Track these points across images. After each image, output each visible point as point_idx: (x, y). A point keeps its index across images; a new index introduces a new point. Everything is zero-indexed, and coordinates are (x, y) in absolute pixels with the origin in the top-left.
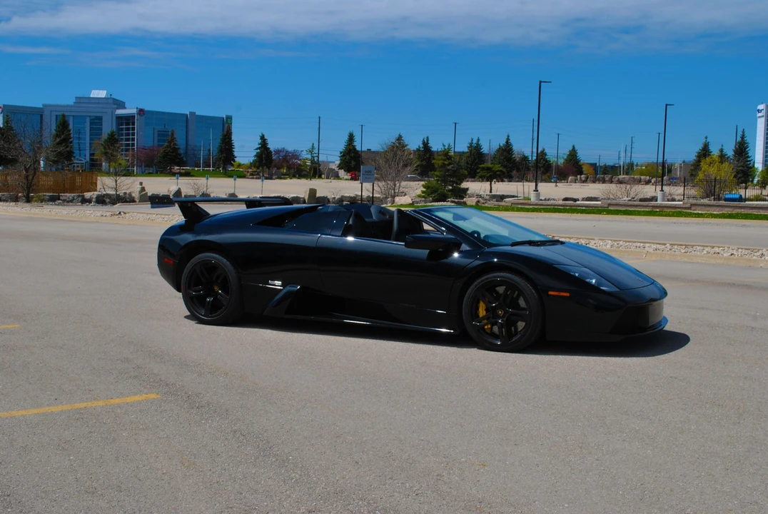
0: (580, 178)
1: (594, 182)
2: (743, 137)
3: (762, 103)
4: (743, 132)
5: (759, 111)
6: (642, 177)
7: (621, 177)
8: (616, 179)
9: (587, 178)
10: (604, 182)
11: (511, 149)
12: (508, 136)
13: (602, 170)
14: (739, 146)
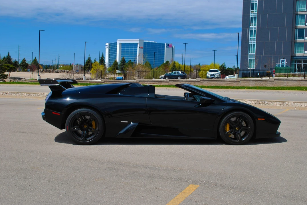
0: (40, 70)
1: (46, 72)
2: (103, 55)
3: (107, 43)
4: (103, 53)
5: (106, 46)
6: (65, 70)
7: (57, 70)
8: (55, 71)
9: (43, 70)
10: (50, 72)
11: (10, 58)
12: (9, 53)
13: (45, 67)
14: (101, 59)
